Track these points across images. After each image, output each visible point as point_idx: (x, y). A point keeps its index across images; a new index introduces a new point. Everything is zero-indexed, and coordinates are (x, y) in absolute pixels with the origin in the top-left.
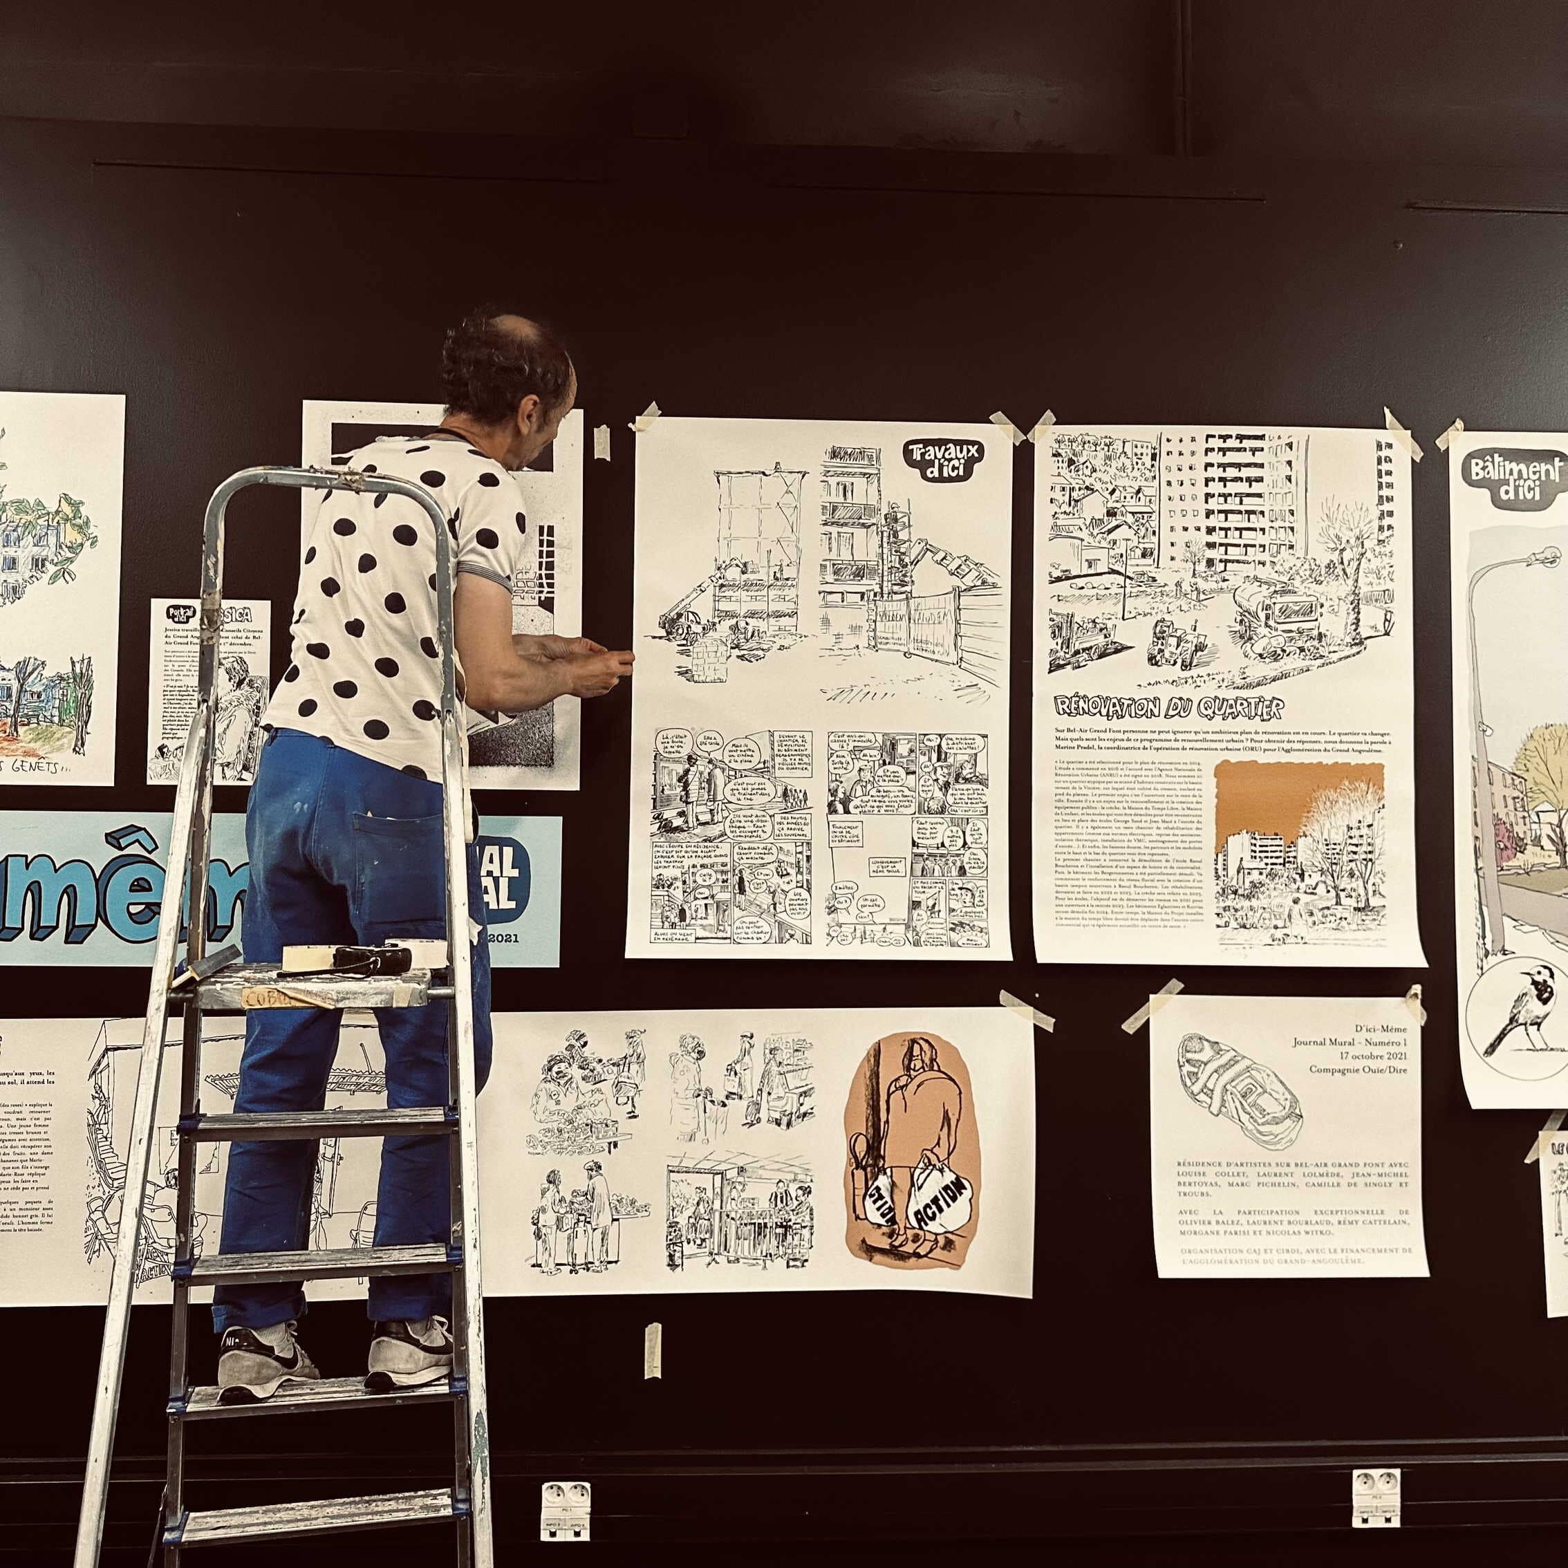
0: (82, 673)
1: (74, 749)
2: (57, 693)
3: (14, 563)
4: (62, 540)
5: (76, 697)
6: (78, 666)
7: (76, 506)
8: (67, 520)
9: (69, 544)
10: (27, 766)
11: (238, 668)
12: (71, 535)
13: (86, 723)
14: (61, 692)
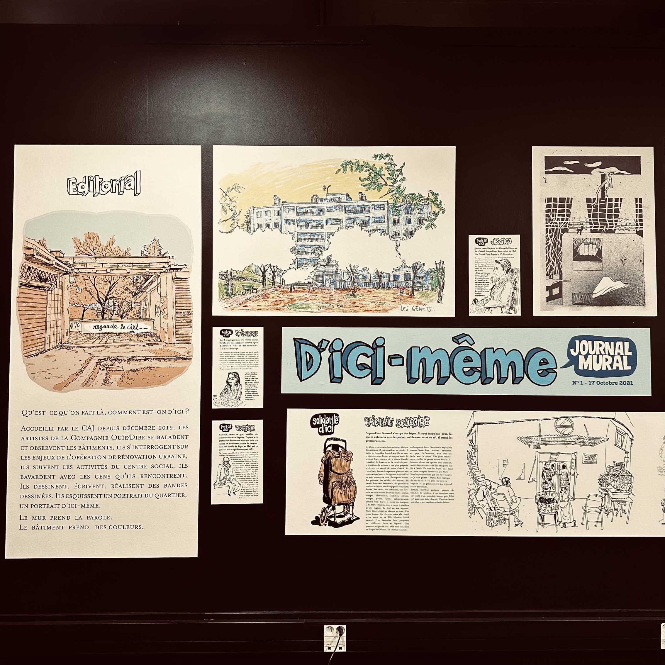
0: (440, 268)
1: (438, 301)
2: (430, 277)
3: (410, 221)
4: (430, 211)
5: (438, 278)
6: (438, 265)
7: (436, 195)
8: (432, 202)
9: (433, 212)
10: (418, 309)
11: (507, 264)
12: (434, 208)
13: (443, 290)
14: (431, 276)
